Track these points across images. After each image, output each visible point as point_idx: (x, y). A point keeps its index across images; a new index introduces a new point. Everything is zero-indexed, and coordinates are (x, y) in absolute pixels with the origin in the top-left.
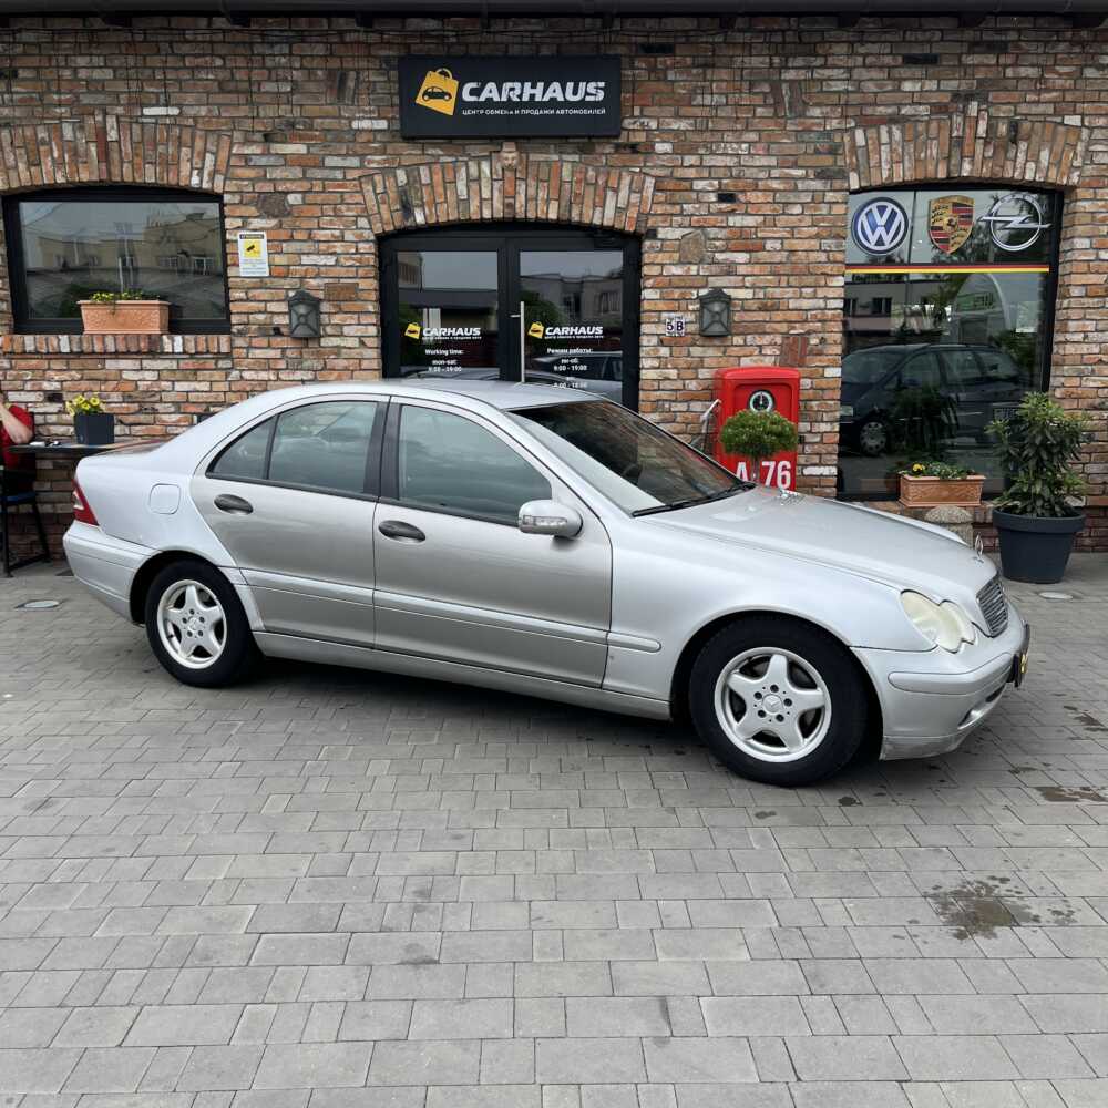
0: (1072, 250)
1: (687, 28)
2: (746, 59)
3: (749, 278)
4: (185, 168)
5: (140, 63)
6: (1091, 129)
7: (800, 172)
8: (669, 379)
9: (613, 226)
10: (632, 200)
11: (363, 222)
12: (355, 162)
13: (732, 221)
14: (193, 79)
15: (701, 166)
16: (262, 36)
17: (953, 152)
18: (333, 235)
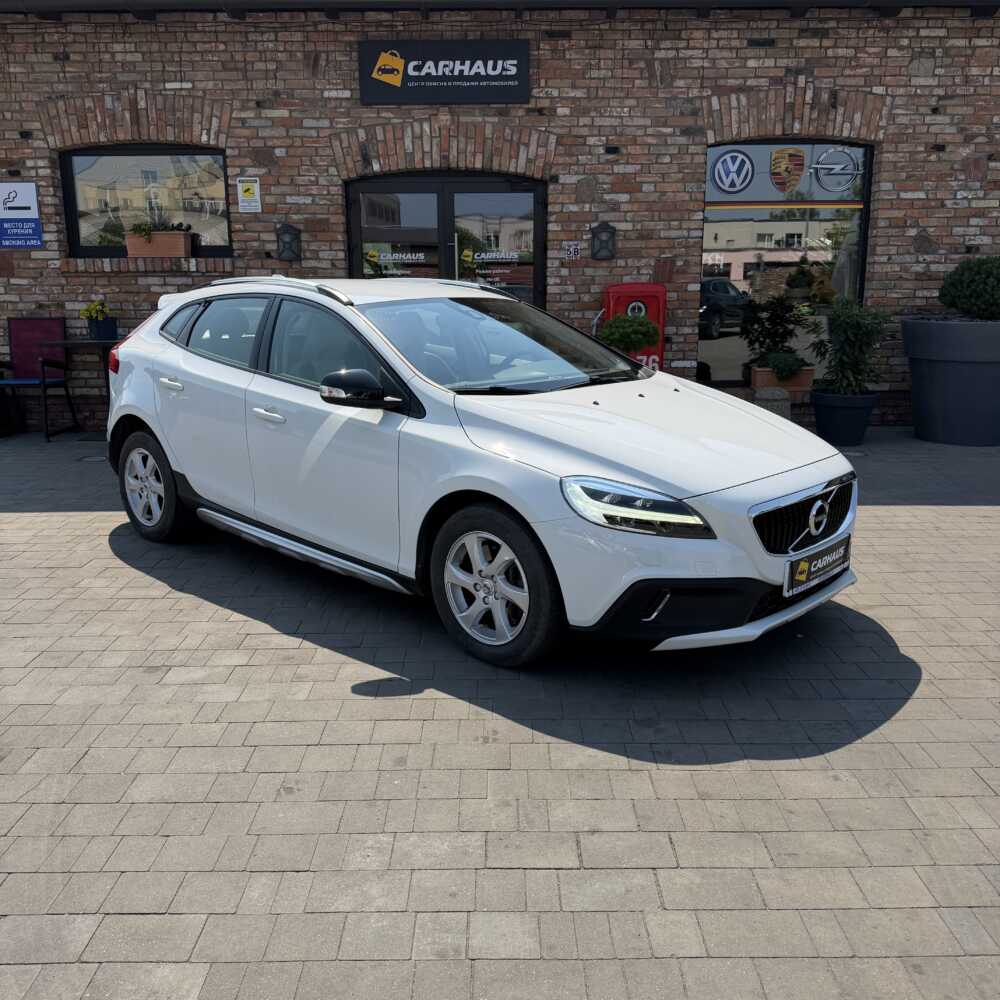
0: (879, 191)
1: (582, 18)
2: (626, 43)
3: (629, 214)
4: (197, 128)
5: (163, 49)
6: (893, 97)
7: (669, 130)
8: (567, 293)
9: (524, 174)
10: (539, 153)
11: (333, 170)
12: (326, 123)
13: (617, 169)
14: (202, 60)
15: (592, 126)
16: (255, 27)
17: (787, 115)
18: (310, 181)
